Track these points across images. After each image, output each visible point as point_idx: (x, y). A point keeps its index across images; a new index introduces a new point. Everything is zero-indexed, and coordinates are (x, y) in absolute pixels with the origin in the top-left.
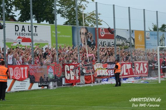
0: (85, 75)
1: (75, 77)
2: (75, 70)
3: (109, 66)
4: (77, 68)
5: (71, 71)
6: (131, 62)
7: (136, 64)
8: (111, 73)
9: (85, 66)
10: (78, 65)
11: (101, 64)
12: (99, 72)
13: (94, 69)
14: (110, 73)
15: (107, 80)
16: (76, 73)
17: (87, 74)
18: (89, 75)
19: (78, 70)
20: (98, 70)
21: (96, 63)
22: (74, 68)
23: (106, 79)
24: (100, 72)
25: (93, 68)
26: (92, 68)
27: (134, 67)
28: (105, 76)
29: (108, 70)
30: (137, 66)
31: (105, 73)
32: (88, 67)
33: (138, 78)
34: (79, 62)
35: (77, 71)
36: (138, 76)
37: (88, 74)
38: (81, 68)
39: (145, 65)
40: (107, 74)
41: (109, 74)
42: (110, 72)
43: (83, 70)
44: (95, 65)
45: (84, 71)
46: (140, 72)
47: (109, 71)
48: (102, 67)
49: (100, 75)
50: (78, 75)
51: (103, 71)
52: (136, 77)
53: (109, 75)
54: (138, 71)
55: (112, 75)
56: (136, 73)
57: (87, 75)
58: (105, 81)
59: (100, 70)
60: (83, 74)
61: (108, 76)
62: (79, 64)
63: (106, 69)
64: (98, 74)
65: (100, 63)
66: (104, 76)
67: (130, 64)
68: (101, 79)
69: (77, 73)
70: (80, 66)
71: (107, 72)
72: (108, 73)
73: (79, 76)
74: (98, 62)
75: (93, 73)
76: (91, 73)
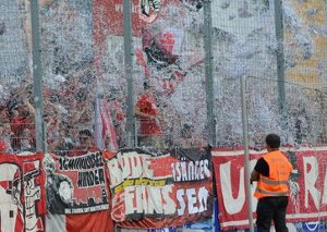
0: (67, 211)
2: (22, 186)
3: (180, 170)
5: (3, 191)
7: (306, 160)
8: (192, 201)
9: (71, 165)
10: (36, 164)
11: (144, 156)
12: (134, 200)
13: (109, 182)
14: (187, 203)
16: (23, 204)
17: (76, 206)
18: (87, 210)
19: (36, 185)
20: (132, 188)
21: (119, 155)
24: (138, 198)
25: (104, 177)
26: (102, 179)
27: (295, 172)
28: (163, 216)
29: (175, 190)
30: (309, 166)
31: (164, 202)
32: (82, 170)
33: (312, 226)
34: (39, 149)
35: (32, 193)
36: (314, 220)
37: (83, 206)
38: (51, 176)
40: (170, 209)
41: (178, 207)
42: (185, 197)
43: (58, 186)
44: (114, 161)
45: (66, 192)
46: (325, 201)
47: (180, 193)
48: (149, 174)
49: (140, 211)
50: (33, 210)
51: (155, 191)
52: (304, 221)
53: (181, 212)
54: (315, 193)
55: (193, 210)
56: (306, 205)
57: (80, 211)
59: (140, 190)
60: (58, 206)
62: (39, 157)
63: (168, 181)
64: (130, 210)
65: (140, 152)
66: (154, 215)
69: (30, 202)
70: (46, 168)
71: (173, 196)
72: (177, 202)
74: (131, 150)
75: (105, 202)
76: (98, 200)
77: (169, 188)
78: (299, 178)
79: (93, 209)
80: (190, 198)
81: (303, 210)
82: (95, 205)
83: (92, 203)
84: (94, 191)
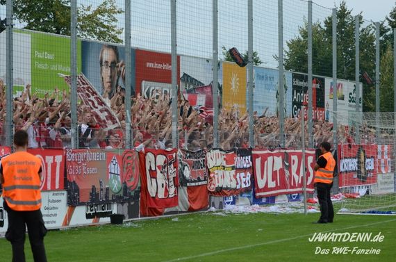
0: (188, 184)
1: (167, 191)
2: (168, 168)
4: (170, 164)
5: (158, 171)
6: (282, 151)
7: (293, 157)
8: (243, 180)
10: (174, 155)
11: (222, 153)
12: (218, 178)
13: (207, 167)
14: (241, 181)
15: (233, 203)
16: (168, 179)
17: (192, 182)
18: (197, 184)
20: (217, 172)
21: (212, 151)
22: (165, 162)
23: (232, 200)
24: (220, 178)
25: (205, 164)
27: (287, 164)
28: (231, 189)
29: (236, 173)
30: (294, 161)
31: (231, 181)
32: (195, 160)
33: (294, 197)
35: (172, 172)
36: (295, 192)
37: (195, 181)
38: (181, 163)
39: (310, 159)
40: (234, 186)
41: (237, 184)
42: (240, 177)
43: (184, 169)
45: (187, 173)
46: (300, 182)
47: (238, 175)
48: (224, 163)
49: (220, 185)
50: (173, 183)
51: (227, 174)
52: (291, 193)
53: (238, 187)
54: (296, 177)
55: (244, 186)
56: (292, 184)
57: (193, 184)
58: (228, 203)
59: (221, 172)
61: (235, 189)
62: (175, 151)
63: (233, 168)
64: (217, 184)
65: (221, 150)
66: (227, 189)
67: (281, 157)
68: (221, 199)
70: (178, 158)
71: (235, 176)
72: (237, 181)
73: (176, 186)
74: (217, 149)
75: (205, 180)
76: (202, 178)
77: (233, 172)
78: (289, 168)
79: (200, 183)
80: (242, 178)
81: (291, 187)
82: (201, 181)
83: (199, 180)
84: (200, 172)
